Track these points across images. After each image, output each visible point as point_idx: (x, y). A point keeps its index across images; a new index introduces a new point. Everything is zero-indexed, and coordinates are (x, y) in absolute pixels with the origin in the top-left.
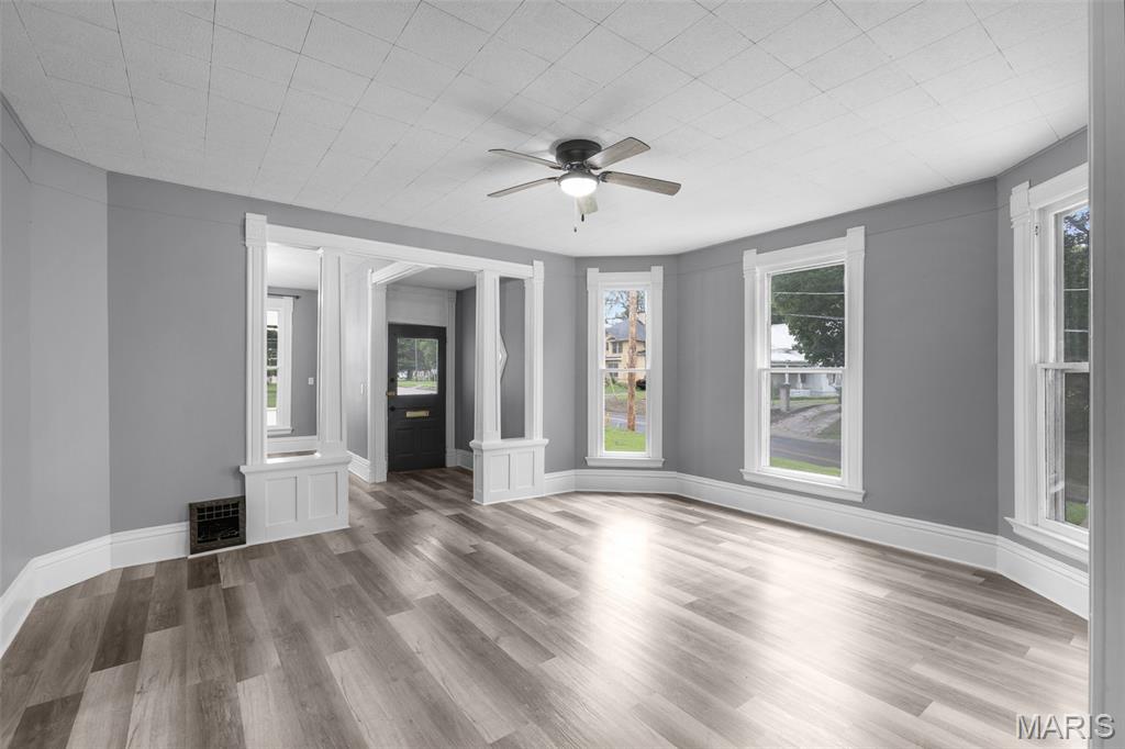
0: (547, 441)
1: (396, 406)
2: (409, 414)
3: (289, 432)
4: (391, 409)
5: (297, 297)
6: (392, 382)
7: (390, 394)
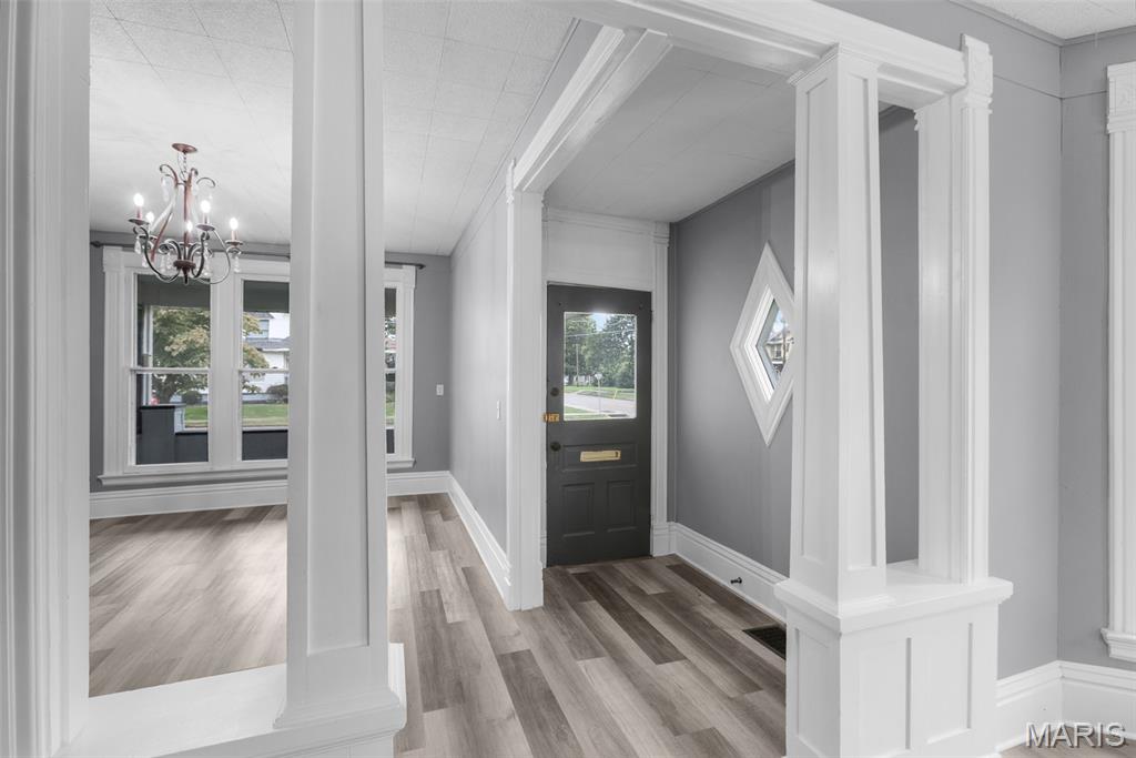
0: (1005, 589)
1: (562, 441)
2: (586, 456)
3: (411, 465)
4: (553, 447)
5: (421, 266)
6: (554, 394)
7: (552, 418)
